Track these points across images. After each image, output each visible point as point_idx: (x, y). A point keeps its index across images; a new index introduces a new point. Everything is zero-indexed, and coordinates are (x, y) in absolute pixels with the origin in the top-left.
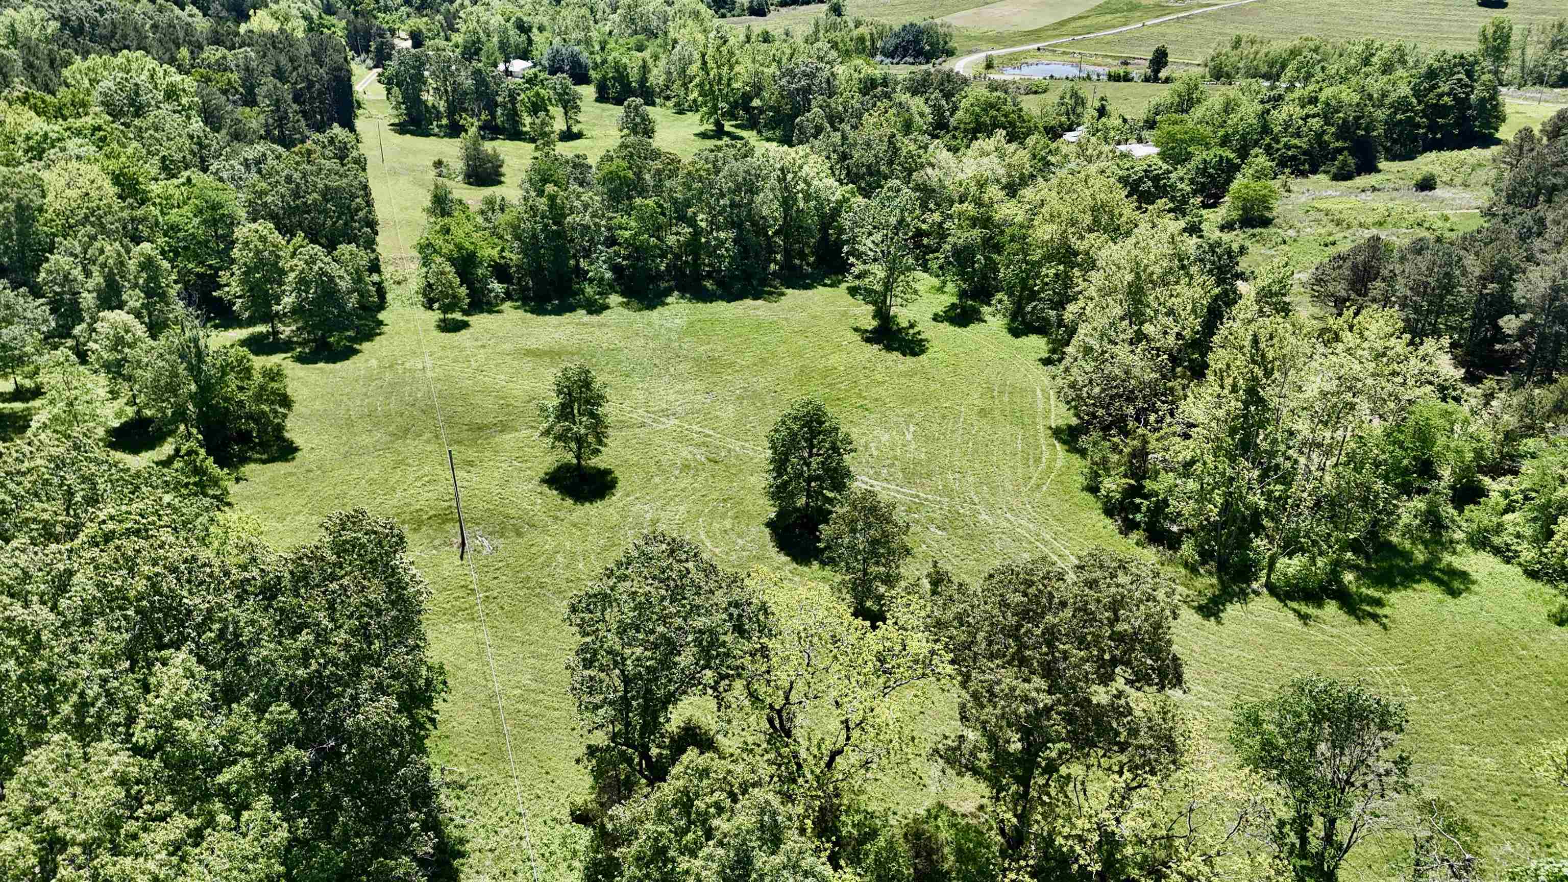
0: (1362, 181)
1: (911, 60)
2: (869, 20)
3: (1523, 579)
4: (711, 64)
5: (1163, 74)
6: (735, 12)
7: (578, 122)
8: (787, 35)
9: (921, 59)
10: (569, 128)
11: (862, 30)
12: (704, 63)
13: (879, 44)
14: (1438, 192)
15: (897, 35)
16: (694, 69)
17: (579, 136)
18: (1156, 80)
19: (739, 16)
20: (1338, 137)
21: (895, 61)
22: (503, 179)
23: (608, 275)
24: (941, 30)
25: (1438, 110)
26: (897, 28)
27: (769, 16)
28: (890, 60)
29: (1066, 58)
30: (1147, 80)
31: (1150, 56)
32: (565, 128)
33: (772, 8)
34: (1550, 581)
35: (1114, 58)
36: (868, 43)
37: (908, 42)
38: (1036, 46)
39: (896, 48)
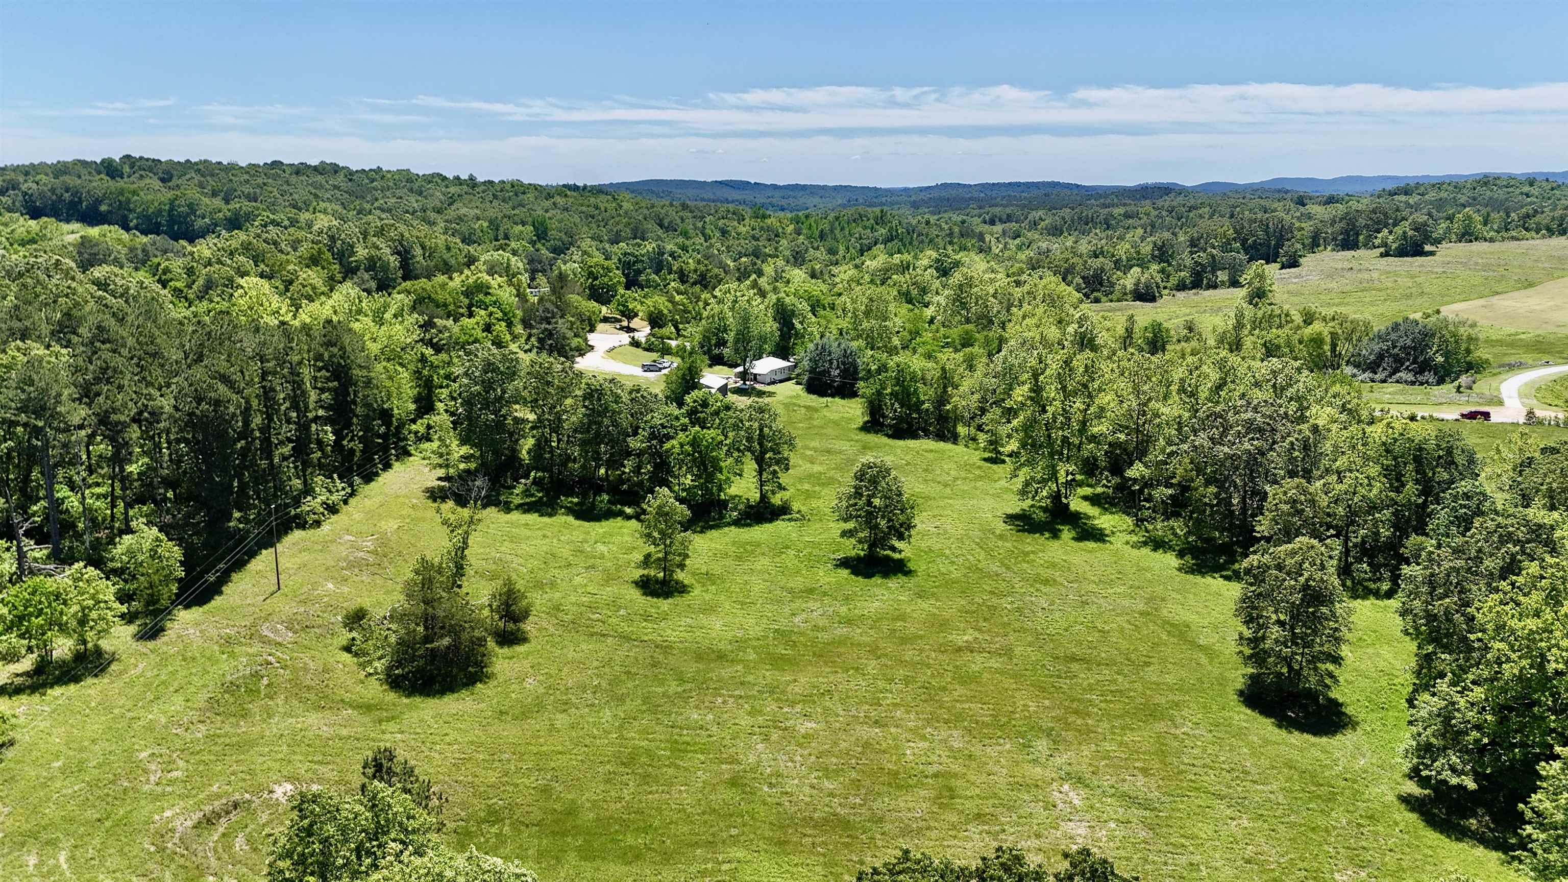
1: (1410, 377)
2: (1328, 312)
4: (1051, 391)
6: (1114, 297)
7: (781, 488)
8: (1190, 329)
9: (1428, 377)
10: (763, 497)
11: (1317, 327)
12: (1037, 389)
13: (1344, 348)
15: (1380, 337)
16: (1021, 393)
17: (782, 511)
19: (1119, 300)
21: (1378, 377)
24: (1463, 331)
26: (1379, 326)
27: (1160, 302)
28: (1369, 375)
32: (755, 496)
33: (1166, 292)
36: (1327, 348)
37: (1404, 348)
39: (1381, 357)
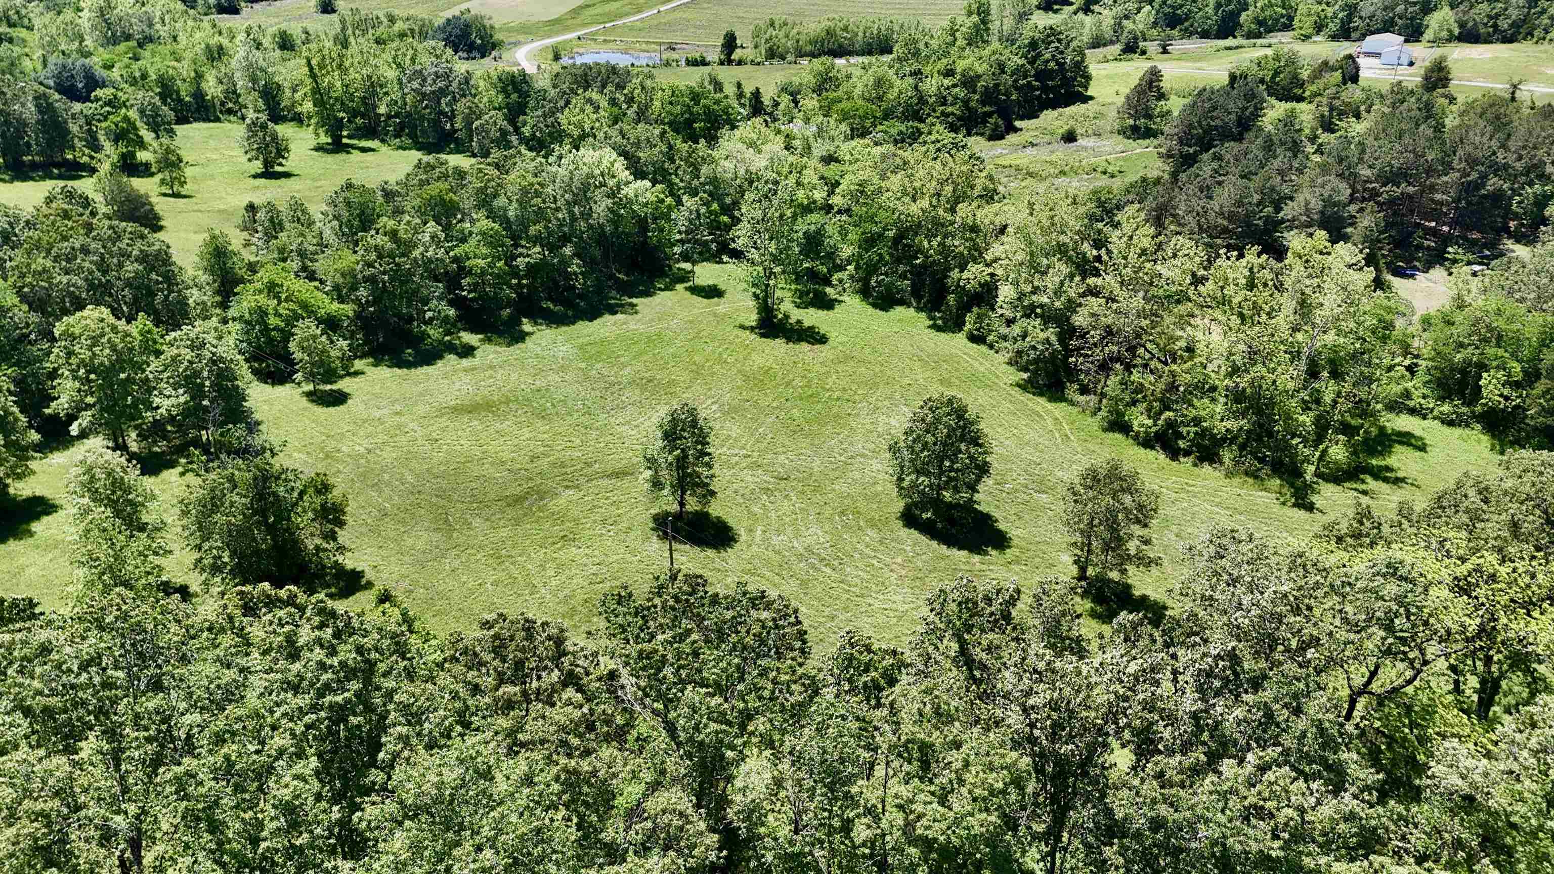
0: (1012, 138)
3: (1446, 430)
5: (735, 56)
9: (475, 54)
14: (1081, 142)
15: (442, 30)
18: (730, 62)
20: (983, 103)
22: (162, 223)
23: (452, 312)
24: (486, 23)
25: (1042, 75)
26: (439, 23)
29: (611, 45)
30: (722, 63)
31: (720, 41)
34: (1467, 426)
35: (660, 44)
37: (456, 36)
38: (573, 35)
